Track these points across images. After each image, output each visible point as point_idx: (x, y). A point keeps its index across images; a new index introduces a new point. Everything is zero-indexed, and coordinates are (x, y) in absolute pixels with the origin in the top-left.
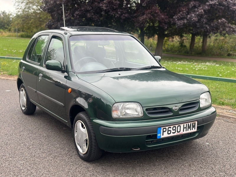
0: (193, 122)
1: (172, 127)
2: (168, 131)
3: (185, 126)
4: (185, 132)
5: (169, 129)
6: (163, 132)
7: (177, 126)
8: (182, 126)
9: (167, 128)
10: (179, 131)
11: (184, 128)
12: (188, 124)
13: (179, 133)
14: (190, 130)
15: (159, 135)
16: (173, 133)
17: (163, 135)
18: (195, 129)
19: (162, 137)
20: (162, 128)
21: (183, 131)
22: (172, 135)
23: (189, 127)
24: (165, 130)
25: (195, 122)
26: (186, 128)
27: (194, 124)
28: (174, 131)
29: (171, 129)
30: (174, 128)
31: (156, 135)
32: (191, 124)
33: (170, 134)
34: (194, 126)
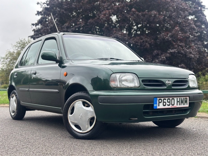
0: (185, 97)
1: (167, 99)
2: (164, 102)
3: (178, 100)
4: (178, 106)
5: (165, 101)
6: (159, 103)
7: (171, 99)
8: (175, 99)
9: (162, 99)
10: (173, 104)
11: (177, 102)
12: (181, 98)
13: (173, 106)
14: (183, 105)
15: (155, 105)
16: (168, 105)
17: (159, 106)
18: (187, 104)
19: (158, 107)
20: (158, 99)
21: (177, 105)
22: (167, 107)
23: (182, 102)
24: (160, 101)
25: (187, 97)
26: (179, 102)
27: (186, 99)
28: (169, 104)
29: (166, 101)
30: (169, 101)
31: (153, 105)
32: (183, 98)
33: (165, 105)
34: (186, 102)
